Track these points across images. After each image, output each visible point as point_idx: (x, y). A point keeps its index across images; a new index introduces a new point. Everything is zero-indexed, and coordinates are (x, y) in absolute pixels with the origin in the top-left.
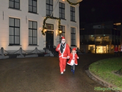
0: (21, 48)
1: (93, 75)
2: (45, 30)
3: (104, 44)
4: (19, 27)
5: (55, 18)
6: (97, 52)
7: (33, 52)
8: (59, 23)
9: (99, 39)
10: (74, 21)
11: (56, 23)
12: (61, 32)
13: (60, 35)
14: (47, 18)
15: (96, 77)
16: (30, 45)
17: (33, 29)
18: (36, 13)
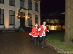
0: (4, 27)
1: (47, 42)
2: (20, 16)
3: (55, 24)
4: (3, 14)
5: (26, 9)
6: (51, 29)
7: (12, 29)
8: (28, 12)
9: (52, 22)
10: (37, 11)
11: (26, 12)
12: (29, 17)
13: (29, 19)
14: (21, 9)
15: (48, 43)
16: (10, 25)
17: (12, 15)
18: (14, 6)
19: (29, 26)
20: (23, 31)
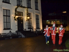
2: (17, 17)
5: (24, 7)
8: (27, 11)
10: (38, 10)
11: (25, 11)
12: (29, 18)
13: (28, 21)
14: (18, 7)
17: (7, 16)
18: (9, 3)
19: (29, 30)
20: (23, 36)
